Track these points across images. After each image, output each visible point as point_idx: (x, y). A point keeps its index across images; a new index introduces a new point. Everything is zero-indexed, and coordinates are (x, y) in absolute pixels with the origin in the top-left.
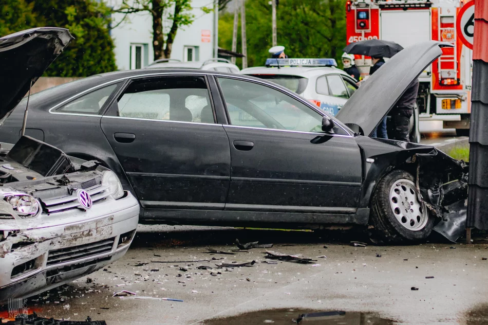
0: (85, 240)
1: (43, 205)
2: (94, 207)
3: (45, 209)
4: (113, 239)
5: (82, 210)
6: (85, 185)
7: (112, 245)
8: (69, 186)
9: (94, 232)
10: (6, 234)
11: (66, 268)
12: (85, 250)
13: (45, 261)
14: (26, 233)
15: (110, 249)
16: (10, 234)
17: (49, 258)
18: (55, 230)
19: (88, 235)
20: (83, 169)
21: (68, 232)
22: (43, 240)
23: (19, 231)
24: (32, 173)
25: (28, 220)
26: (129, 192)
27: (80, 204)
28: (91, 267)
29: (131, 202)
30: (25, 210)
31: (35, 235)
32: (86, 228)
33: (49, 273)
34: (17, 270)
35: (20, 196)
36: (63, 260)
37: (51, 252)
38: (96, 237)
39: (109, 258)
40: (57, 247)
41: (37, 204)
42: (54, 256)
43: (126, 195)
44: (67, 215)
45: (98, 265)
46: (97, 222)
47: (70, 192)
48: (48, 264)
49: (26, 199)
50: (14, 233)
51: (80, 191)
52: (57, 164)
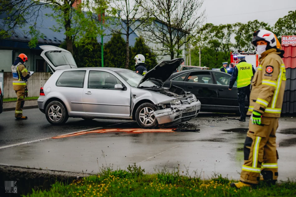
0: (190, 111)
1: (181, 102)
2: (192, 103)
3: (182, 103)
4: (196, 111)
5: (190, 104)
6: (190, 97)
7: (195, 113)
8: (186, 98)
9: (192, 109)
10: (173, 108)
11: (186, 118)
12: (190, 113)
13: (181, 116)
14: (178, 108)
15: (195, 114)
16: (174, 109)
17: (182, 115)
18: (184, 108)
19: (191, 110)
20: (188, 94)
21: (187, 109)
22: (182, 110)
23: (176, 108)
24: (176, 94)
25: (178, 105)
26: (198, 100)
27: (189, 101)
28: (191, 118)
29: (198, 103)
30: (177, 103)
31: (180, 109)
32: (191, 108)
33: (182, 119)
34: (176, 117)
35: (176, 99)
36: (185, 116)
37: (183, 114)
38: (192, 110)
39: (194, 116)
40: (184, 112)
41: (179, 102)
42: (184, 114)
43: (197, 101)
44: (186, 105)
45: (192, 118)
46: (193, 107)
47: (186, 99)
48: (182, 117)
49: (177, 100)
50: (175, 108)
51: (189, 99)
52: (182, 92)
